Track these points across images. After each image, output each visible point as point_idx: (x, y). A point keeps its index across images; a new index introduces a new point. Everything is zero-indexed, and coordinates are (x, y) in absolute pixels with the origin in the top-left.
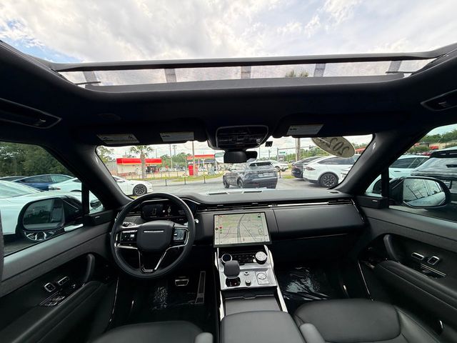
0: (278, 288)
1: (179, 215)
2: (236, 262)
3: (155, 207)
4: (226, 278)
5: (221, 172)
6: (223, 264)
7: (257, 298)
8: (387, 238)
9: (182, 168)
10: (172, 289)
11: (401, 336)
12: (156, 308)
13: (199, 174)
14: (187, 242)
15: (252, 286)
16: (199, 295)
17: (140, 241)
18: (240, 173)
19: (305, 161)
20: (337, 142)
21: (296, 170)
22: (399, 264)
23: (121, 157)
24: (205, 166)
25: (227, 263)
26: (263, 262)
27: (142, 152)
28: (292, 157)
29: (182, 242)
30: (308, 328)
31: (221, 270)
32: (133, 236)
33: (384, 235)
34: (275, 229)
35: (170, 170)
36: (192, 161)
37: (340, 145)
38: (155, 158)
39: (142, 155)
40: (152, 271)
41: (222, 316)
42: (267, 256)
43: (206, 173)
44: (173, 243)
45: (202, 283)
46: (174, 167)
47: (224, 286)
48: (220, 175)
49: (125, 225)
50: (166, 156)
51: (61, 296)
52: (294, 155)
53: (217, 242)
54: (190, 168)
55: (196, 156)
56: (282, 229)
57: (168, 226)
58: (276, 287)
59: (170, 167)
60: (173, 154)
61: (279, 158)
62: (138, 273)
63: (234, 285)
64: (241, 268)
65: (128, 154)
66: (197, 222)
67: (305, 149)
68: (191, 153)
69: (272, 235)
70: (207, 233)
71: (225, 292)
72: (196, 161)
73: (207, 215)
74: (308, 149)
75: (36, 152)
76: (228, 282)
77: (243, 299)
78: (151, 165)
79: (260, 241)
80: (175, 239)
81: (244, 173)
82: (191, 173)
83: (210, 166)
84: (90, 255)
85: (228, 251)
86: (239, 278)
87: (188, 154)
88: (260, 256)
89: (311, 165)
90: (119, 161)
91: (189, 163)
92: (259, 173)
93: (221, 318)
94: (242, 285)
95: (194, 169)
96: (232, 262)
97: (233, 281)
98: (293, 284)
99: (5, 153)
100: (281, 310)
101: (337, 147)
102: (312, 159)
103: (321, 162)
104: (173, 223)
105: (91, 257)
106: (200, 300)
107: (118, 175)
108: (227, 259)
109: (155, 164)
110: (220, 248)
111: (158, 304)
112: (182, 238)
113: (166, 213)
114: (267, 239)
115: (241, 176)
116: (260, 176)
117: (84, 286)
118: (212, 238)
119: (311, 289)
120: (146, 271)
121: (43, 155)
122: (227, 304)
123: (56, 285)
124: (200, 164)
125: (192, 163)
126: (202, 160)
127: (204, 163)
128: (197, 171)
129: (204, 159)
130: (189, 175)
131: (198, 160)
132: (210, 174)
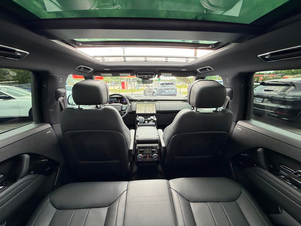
9: (117, 84)
13: (129, 88)
14: (127, 110)
24: (132, 83)
35: (109, 85)
43: (133, 88)
46: (112, 83)
48: (142, 89)
54: (123, 84)
56: (161, 110)
57: (120, 105)
59: (109, 83)
66: (131, 105)
70: (134, 110)
73: (134, 104)
79: (152, 113)
80: (123, 109)
82: (123, 88)
88: (152, 117)
91: (122, 80)
92: (166, 89)
95: (125, 85)
104: (122, 104)
110: (138, 114)
112: (125, 109)
114: (155, 112)
115: (155, 91)
116: (166, 91)
118: (135, 112)
124: (129, 82)
125: (124, 80)
126: (131, 78)
127: (131, 81)
128: (127, 86)
129: (132, 78)
130: (121, 88)
131: (127, 79)
132: (135, 89)
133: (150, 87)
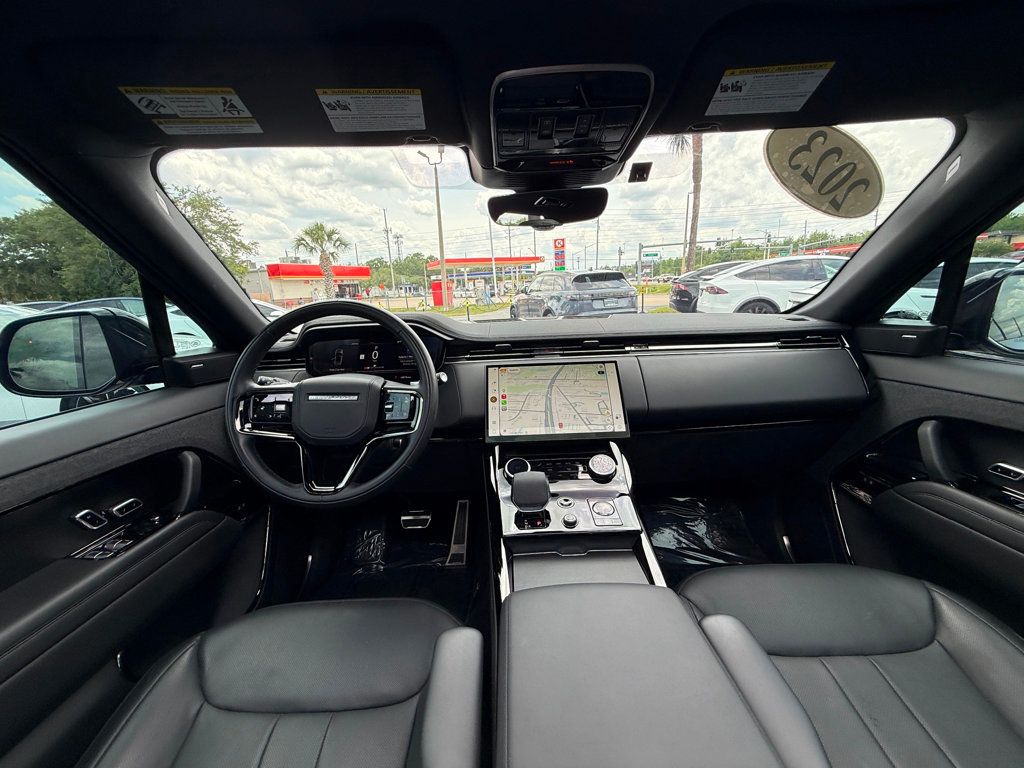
0: (643, 536)
1: (400, 365)
2: (541, 475)
3: (341, 347)
4: (515, 510)
5: (505, 299)
6: (510, 480)
7: (592, 556)
8: (927, 430)
9: (416, 289)
10: (396, 535)
11: (935, 646)
12: (360, 571)
13: (456, 303)
14: (416, 424)
15: (579, 528)
16: (454, 549)
17: (300, 420)
18: (552, 298)
19: (705, 273)
20: (837, 165)
21: (681, 293)
22: (952, 490)
23: (277, 262)
24: (470, 285)
25: (519, 477)
26: (606, 479)
27: (323, 251)
28: (674, 266)
29: (405, 425)
30: (722, 625)
31: (504, 492)
32: (282, 407)
33: (919, 421)
34: (639, 403)
35: (390, 293)
36: (438, 273)
37: (845, 173)
38: (355, 264)
39: (324, 258)
40: (332, 489)
41: (505, 591)
42: (616, 466)
43: (473, 301)
44: (383, 425)
45: (460, 523)
46: (399, 286)
47: (510, 528)
48: (502, 305)
49: (261, 383)
50: (380, 261)
51: (123, 538)
52: (678, 262)
53: (494, 431)
54: (436, 287)
55: (448, 261)
56: (657, 404)
57: (370, 387)
58: (638, 533)
59: (389, 287)
60: (394, 256)
61: (643, 267)
62: (298, 493)
63: (534, 526)
64: (554, 488)
65: (292, 255)
66: (444, 378)
67: (706, 247)
68: (437, 255)
69: (631, 416)
70: (469, 409)
71: (511, 541)
72: (450, 272)
73: (470, 369)
74: (713, 247)
75: (82, 249)
76: (520, 520)
77: (556, 557)
78: (347, 280)
79: (601, 429)
80: (388, 416)
81: (559, 299)
82: (438, 301)
83: (480, 284)
84: (186, 453)
85: (521, 451)
86: (547, 513)
87: (431, 258)
88: (600, 463)
89: (717, 281)
90: (274, 271)
91: (433, 278)
92: (594, 298)
93: (503, 599)
94: (556, 526)
95: (444, 291)
96: (531, 475)
97: (533, 516)
98: (668, 531)
99: (15, 250)
100: (652, 581)
101: (835, 181)
102: (721, 269)
103: (743, 275)
104: (382, 380)
105: (191, 458)
106: (457, 557)
107: (274, 302)
108: (518, 467)
109: (356, 280)
110: (500, 445)
111: (366, 563)
112: (406, 415)
113: (368, 360)
114: (620, 426)
115: (553, 305)
116: (598, 305)
117: (178, 520)
118: (482, 422)
119: (708, 542)
120: (318, 488)
121: (99, 255)
122: (517, 567)
123: (110, 515)
124: (458, 281)
125: (440, 277)
126: (462, 270)
127: (466, 277)
128: (451, 297)
129: (468, 269)
130: (432, 304)
131: (452, 271)
132: (480, 303)
133: (533, 294)
